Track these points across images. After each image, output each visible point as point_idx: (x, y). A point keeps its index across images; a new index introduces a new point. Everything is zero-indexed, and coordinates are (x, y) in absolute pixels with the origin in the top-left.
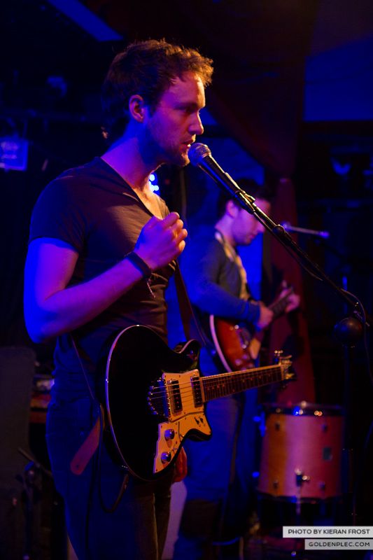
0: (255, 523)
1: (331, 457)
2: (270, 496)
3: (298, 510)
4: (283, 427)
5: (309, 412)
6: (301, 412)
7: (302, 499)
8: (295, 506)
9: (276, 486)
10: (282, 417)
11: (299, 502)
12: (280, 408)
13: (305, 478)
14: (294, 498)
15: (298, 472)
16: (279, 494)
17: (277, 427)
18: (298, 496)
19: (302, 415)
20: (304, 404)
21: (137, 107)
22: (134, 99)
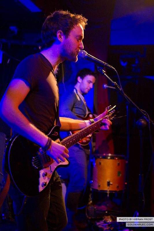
0: (91, 200)
1: (121, 175)
2: (97, 190)
3: (108, 195)
4: (102, 164)
5: (112, 158)
6: (109, 158)
7: (110, 191)
8: (107, 194)
9: (99, 186)
10: (102, 160)
11: (108, 192)
12: (101, 156)
13: (111, 183)
14: (107, 191)
15: (108, 180)
16: (101, 189)
17: (100, 163)
18: (108, 190)
19: (109, 159)
20: (110, 155)
21: (60, 35)
22: (59, 32)
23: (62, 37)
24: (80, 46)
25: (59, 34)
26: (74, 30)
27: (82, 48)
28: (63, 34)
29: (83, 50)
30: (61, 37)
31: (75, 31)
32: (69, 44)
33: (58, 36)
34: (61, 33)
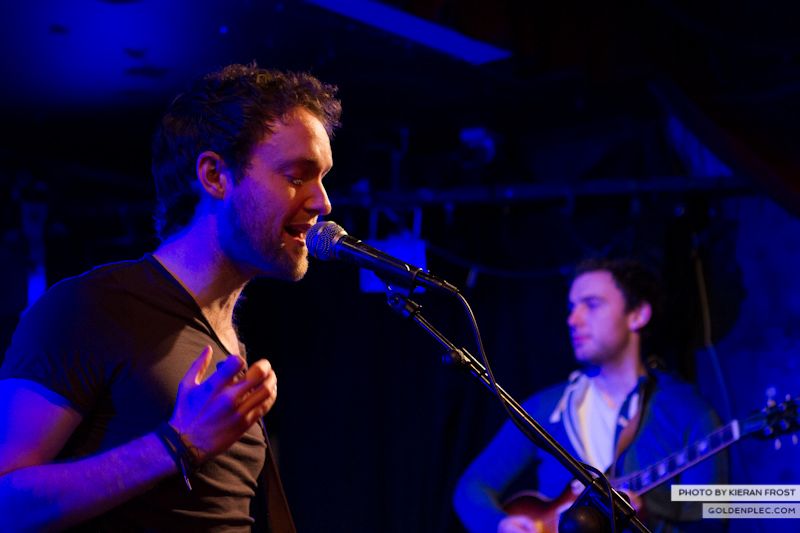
22: (204, 160)
23: (222, 177)
24: (310, 204)
25: (204, 169)
26: (269, 140)
27: (323, 209)
28: (223, 163)
29: (328, 218)
30: (217, 180)
31: (275, 144)
32: (253, 204)
33: (200, 176)
34: (213, 162)
